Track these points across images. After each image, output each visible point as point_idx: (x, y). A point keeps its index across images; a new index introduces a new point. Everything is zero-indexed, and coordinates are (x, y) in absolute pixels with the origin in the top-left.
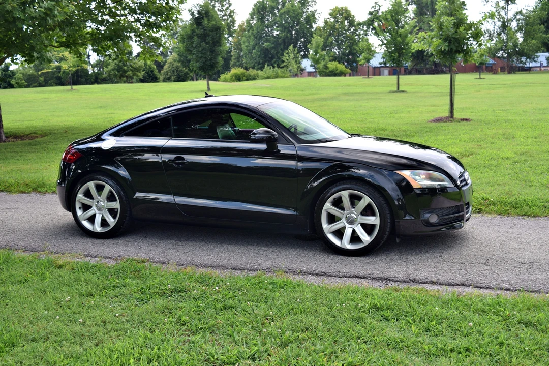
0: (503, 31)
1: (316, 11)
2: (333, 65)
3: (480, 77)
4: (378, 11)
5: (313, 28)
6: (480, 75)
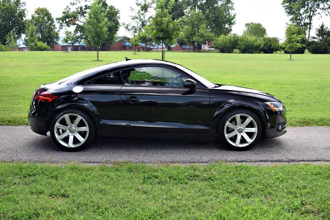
0: (143, 27)
1: (25, 9)
2: (40, 44)
3: (135, 53)
4: (68, 12)
5: (23, 20)
6: (135, 52)
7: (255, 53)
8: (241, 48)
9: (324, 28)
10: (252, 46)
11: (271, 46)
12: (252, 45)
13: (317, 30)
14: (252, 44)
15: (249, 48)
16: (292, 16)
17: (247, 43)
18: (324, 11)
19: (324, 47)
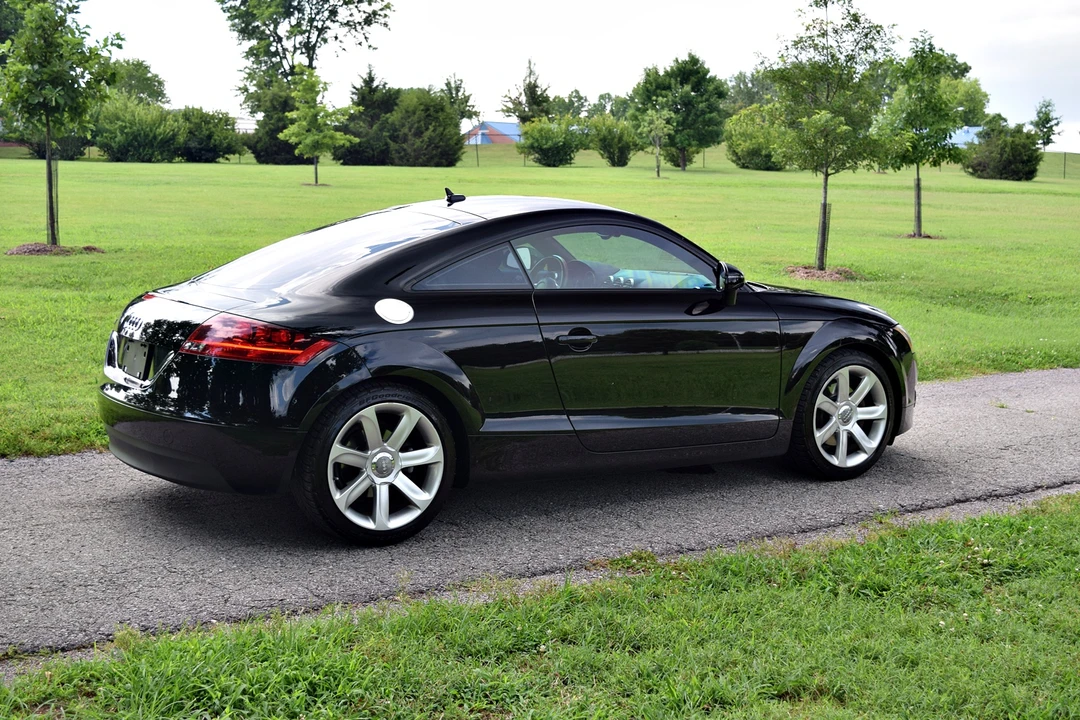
7: (158, 161)
8: (113, 144)
9: (375, 84)
10: (150, 138)
11: (210, 137)
12: (151, 135)
13: (354, 90)
14: (151, 131)
15: (140, 146)
16: (254, 42)
17: (131, 128)
18: (353, 31)
19: (379, 145)
